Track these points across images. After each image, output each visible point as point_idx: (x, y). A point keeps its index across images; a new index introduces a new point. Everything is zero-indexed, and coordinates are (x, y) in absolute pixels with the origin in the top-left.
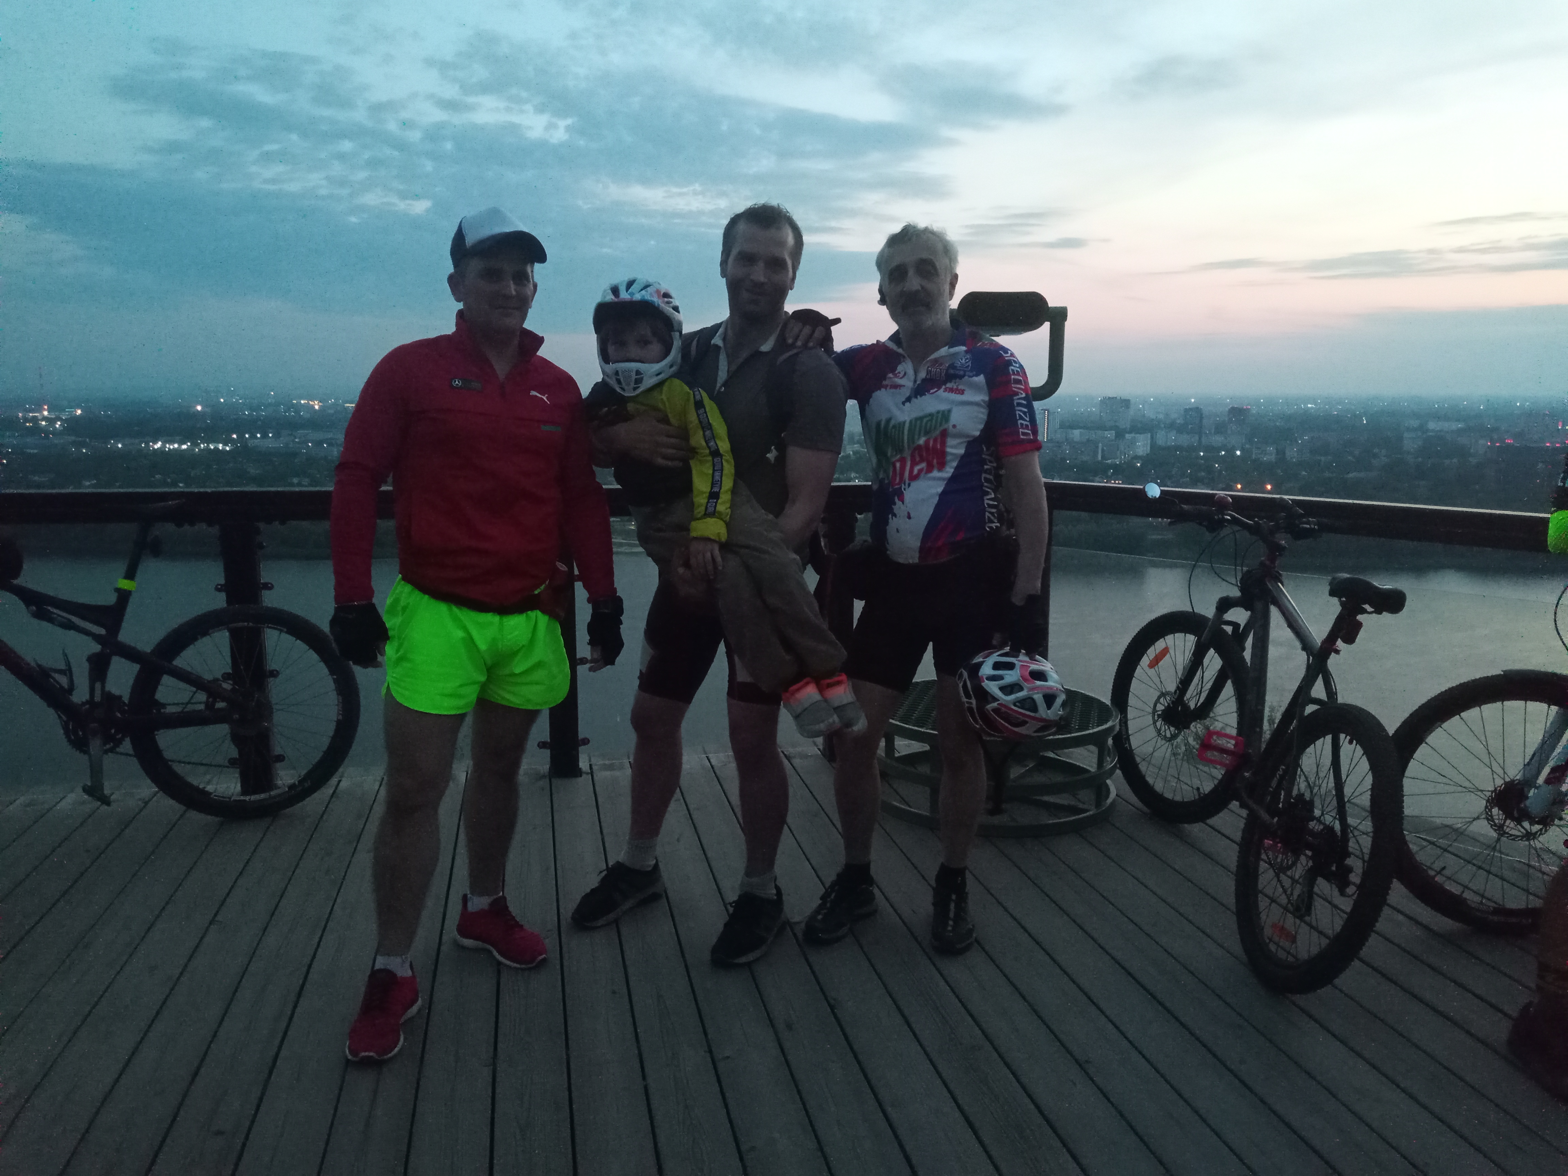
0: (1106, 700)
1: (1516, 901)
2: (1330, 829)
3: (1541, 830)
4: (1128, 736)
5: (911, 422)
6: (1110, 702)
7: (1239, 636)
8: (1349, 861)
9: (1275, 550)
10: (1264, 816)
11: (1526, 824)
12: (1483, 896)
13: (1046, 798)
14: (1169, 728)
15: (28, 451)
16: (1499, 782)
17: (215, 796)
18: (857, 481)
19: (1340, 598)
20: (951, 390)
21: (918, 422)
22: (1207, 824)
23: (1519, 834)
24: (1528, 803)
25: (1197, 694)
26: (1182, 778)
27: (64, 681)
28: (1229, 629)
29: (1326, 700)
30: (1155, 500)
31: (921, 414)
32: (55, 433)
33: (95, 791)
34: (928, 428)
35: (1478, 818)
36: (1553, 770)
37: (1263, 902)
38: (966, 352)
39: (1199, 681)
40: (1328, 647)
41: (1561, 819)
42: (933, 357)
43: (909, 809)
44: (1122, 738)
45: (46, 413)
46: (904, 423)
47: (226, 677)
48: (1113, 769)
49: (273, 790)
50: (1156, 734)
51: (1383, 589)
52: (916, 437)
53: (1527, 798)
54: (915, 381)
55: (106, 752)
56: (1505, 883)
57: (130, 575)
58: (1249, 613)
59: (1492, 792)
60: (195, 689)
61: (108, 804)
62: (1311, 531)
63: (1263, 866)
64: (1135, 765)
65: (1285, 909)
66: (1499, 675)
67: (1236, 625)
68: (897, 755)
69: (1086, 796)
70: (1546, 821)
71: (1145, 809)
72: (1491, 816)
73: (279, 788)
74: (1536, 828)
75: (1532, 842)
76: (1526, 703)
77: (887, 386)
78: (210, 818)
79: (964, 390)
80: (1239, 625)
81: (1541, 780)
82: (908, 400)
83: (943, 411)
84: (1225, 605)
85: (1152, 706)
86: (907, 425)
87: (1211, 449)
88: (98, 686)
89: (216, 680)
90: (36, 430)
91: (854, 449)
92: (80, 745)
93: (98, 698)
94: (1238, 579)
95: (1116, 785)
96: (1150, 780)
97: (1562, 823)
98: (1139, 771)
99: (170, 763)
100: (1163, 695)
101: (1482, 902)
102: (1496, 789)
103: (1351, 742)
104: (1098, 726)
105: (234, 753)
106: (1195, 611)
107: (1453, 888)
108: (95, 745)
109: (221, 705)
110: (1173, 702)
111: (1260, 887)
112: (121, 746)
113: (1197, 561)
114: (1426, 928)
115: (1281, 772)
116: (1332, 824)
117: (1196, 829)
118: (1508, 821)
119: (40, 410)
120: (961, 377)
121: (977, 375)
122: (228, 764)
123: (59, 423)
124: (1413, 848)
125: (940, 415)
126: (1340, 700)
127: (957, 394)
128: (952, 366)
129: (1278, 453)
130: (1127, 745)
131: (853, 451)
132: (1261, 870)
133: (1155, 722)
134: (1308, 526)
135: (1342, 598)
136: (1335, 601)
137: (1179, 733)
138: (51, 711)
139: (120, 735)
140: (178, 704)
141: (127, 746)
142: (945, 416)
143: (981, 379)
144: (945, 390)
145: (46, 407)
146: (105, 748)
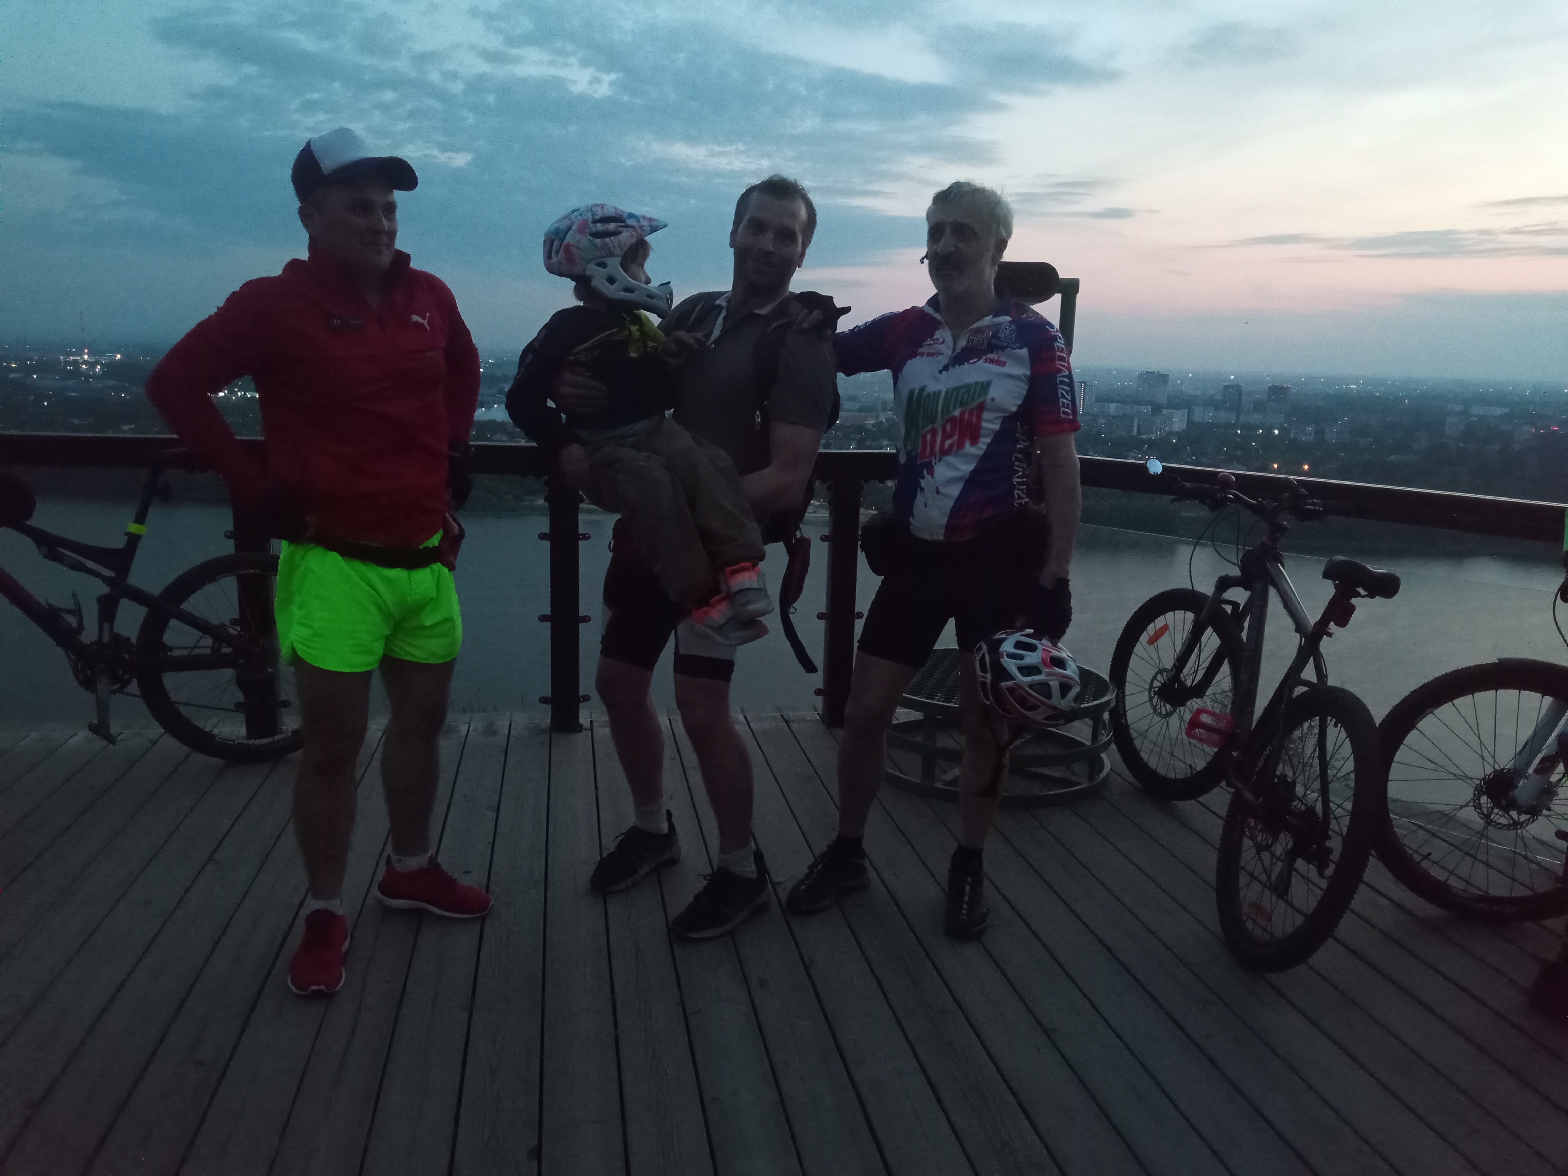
0: (1105, 674)
1: (1500, 888)
2: (1311, 810)
3: (1528, 820)
4: (1125, 712)
5: (947, 391)
6: (1108, 677)
7: (1238, 615)
8: (1328, 844)
9: (1277, 530)
10: (1249, 796)
11: (1514, 814)
12: (1467, 882)
13: (1039, 770)
14: (1165, 706)
15: (70, 394)
16: (1489, 770)
17: (220, 738)
18: (889, 449)
19: (1334, 580)
20: (992, 361)
21: (955, 393)
22: (1198, 802)
23: (1506, 822)
24: (1516, 792)
25: (1194, 672)
26: (1174, 754)
27: (72, 621)
28: (1229, 609)
29: (1316, 682)
30: (1156, 476)
31: (958, 384)
32: (95, 376)
33: (100, 729)
34: (965, 400)
35: (1466, 806)
36: (1543, 760)
37: (1243, 879)
38: (1010, 322)
39: (1197, 658)
40: (1321, 629)
41: (1549, 809)
42: (975, 325)
43: (902, 776)
44: (1118, 712)
45: (86, 357)
46: (940, 392)
47: (234, 622)
48: (1107, 744)
49: (277, 735)
50: (1152, 711)
51: (1375, 572)
52: (951, 408)
53: (1517, 787)
54: (954, 350)
55: (113, 692)
56: (1491, 871)
57: (140, 519)
58: (1248, 593)
59: (1481, 780)
60: (201, 634)
61: (114, 744)
62: (1315, 512)
63: (1247, 843)
64: (1131, 740)
65: (1265, 886)
66: (1494, 664)
67: (1235, 605)
68: (895, 722)
69: (1080, 768)
70: (1534, 812)
71: (1139, 785)
72: (1479, 804)
73: (284, 733)
74: (1524, 817)
75: (1519, 831)
76: (1520, 692)
77: (924, 353)
78: (215, 761)
79: (1006, 362)
80: (1239, 605)
81: (1531, 771)
82: (946, 368)
83: (982, 384)
84: (1224, 583)
85: (1149, 681)
86: (943, 395)
87: (1248, 428)
88: (106, 626)
89: (222, 625)
90: (76, 373)
91: (888, 417)
92: (88, 684)
93: (106, 639)
94: (1240, 558)
95: (1110, 759)
96: (1144, 756)
97: (1551, 813)
98: (1134, 746)
99: (176, 705)
100: (1161, 671)
101: (1466, 889)
102: (1485, 777)
103: (1336, 725)
104: (1093, 700)
105: (240, 697)
106: (1195, 589)
107: (1438, 874)
108: (102, 685)
109: (226, 650)
110: (1169, 680)
111: (1242, 864)
112: (128, 687)
113: (1200, 539)
114: (1410, 913)
115: (1267, 752)
116: (1313, 805)
117: (1187, 806)
118: (1496, 810)
119: (81, 354)
120: (1003, 348)
121: (1020, 348)
122: (234, 708)
123: (99, 367)
124: (1400, 832)
125: (979, 386)
126: (1330, 683)
127: (998, 366)
128: (995, 335)
129: (1317, 434)
130: (1123, 721)
131: (886, 419)
132: (1244, 848)
133: (1151, 699)
134: (1313, 508)
135: (1336, 581)
136: (1329, 582)
137: (1175, 710)
138: (60, 649)
139: (128, 676)
140: (186, 648)
141: (134, 687)
142: (985, 387)
143: (1024, 351)
144: (986, 361)
145: (87, 351)
146: (112, 688)
